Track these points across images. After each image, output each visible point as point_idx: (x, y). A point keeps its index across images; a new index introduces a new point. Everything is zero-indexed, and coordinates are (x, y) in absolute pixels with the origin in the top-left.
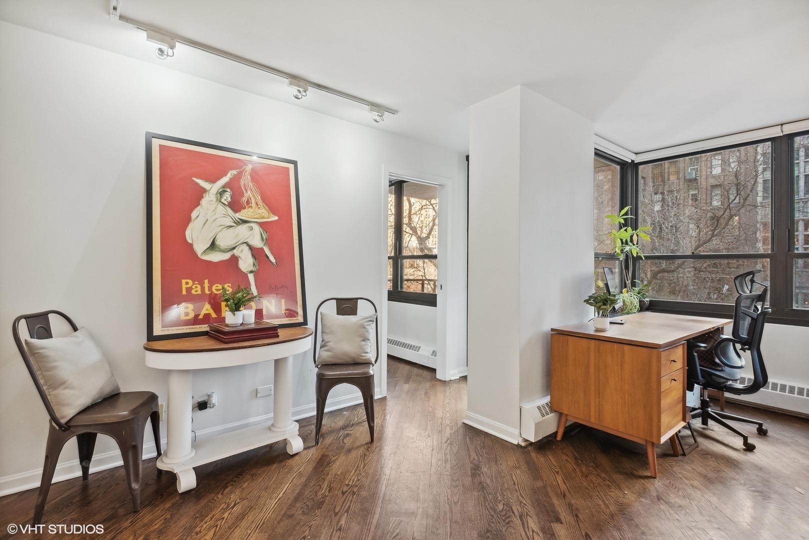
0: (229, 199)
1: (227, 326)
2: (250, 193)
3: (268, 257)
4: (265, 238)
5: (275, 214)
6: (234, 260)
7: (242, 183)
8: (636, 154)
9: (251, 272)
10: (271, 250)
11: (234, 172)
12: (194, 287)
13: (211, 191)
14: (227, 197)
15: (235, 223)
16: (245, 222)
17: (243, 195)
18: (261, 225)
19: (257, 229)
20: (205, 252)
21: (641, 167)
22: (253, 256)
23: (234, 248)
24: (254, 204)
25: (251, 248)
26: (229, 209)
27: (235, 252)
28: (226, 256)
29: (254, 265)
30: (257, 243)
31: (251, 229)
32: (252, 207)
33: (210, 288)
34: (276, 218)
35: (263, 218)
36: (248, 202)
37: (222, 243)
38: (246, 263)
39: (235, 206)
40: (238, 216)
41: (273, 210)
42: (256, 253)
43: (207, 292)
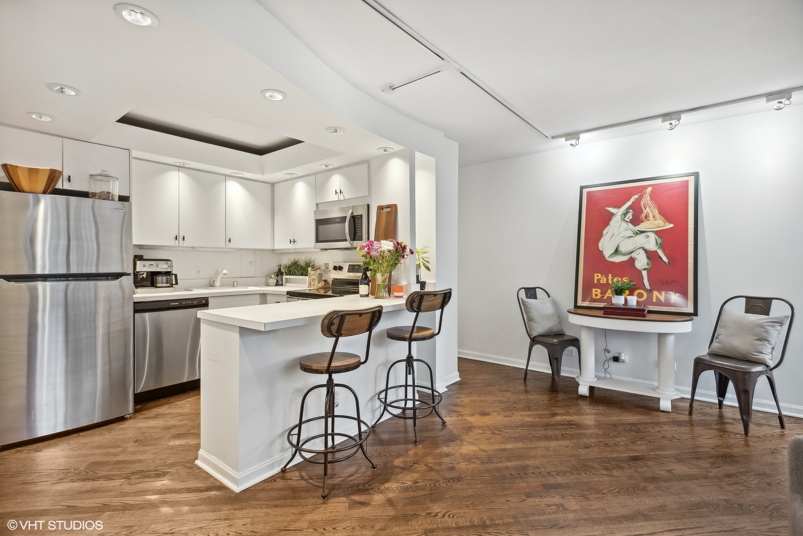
0: (631, 217)
1: (613, 304)
2: (650, 209)
3: (661, 258)
4: (659, 243)
5: (670, 222)
6: (632, 261)
7: (642, 203)
9: (645, 269)
10: (664, 251)
11: (636, 196)
12: (601, 279)
13: (618, 214)
14: (630, 216)
15: (634, 234)
16: (642, 232)
17: (642, 212)
18: (656, 233)
19: (653, 236)
20: (611, 256)
22: (648, 257)
23: (632, 252)
24: (651, 217)
25: (646, 251)
26: (630, 225)
27: (633, 255)
28: (626, 258)
29: (648, 264)
30: (652, 246)
31: (648, 236)
32: (649, 220)
33: (612, 280)
34: (672, 225)
35: (659, 227)
36: (646, 217)
37: (623, 249)
38: (642, 262)
39: (636, 221)
40: (637, 228)
41: (668, 218)
42: (650, 255)
43: (610, 282)
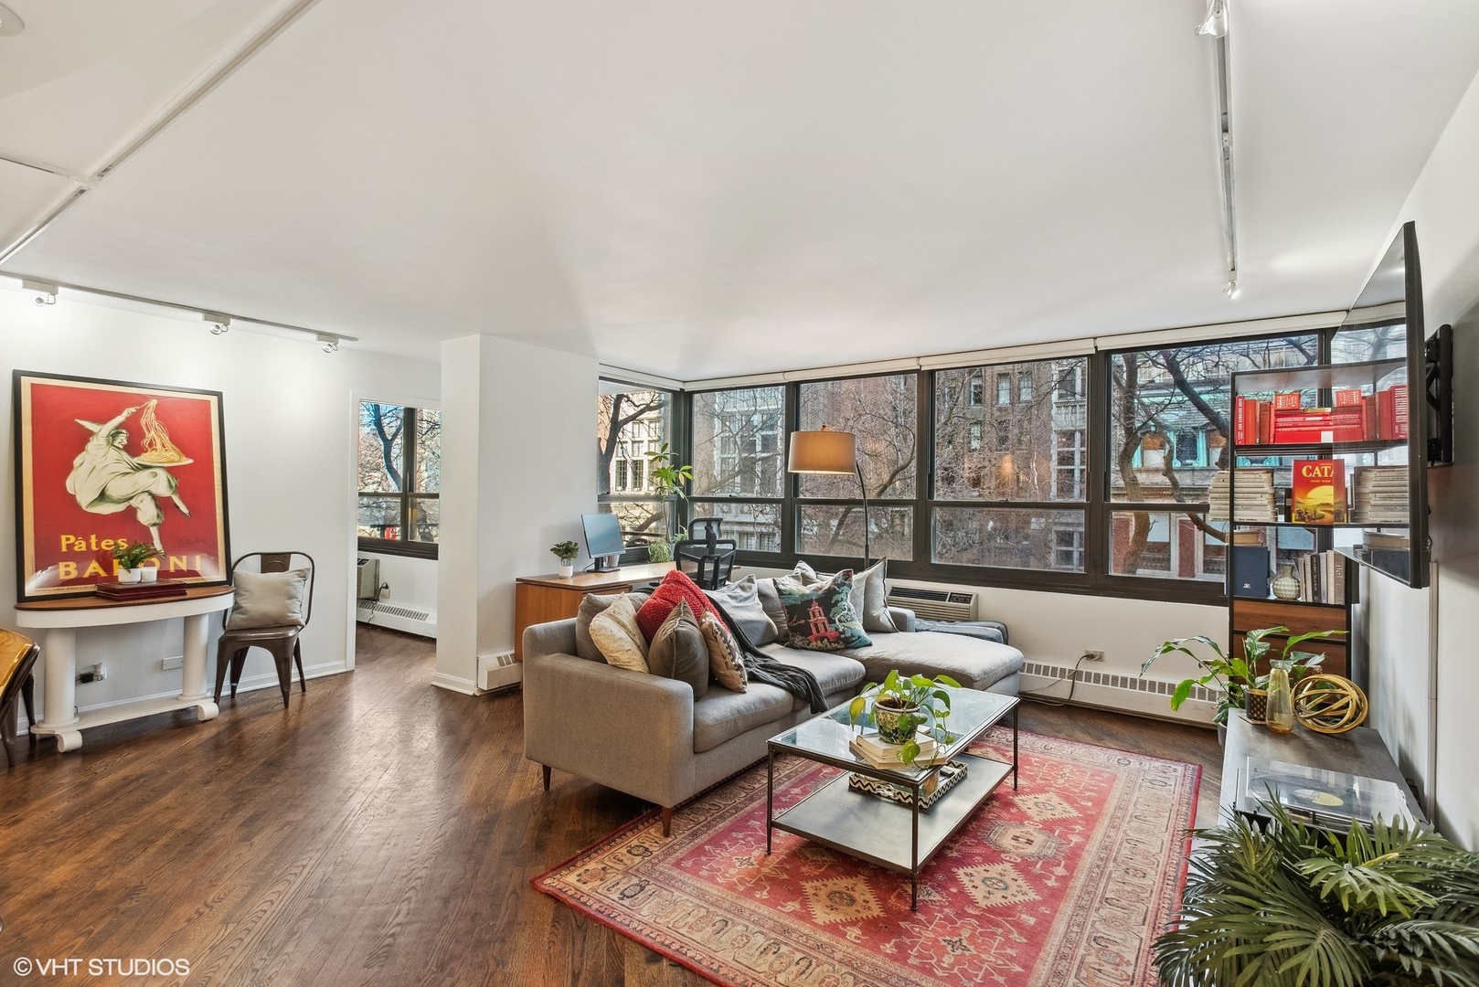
0: (125, 442)
1: (121, 584)
2: (154, 433)
3: (178, 507)
4: (174, 485)
5: (188, 456)
6: (132, 511)
7: (143, 422)
8: (684, 382)
9: (154, 525)
10: (182, 498)
11: (133, 410)
12: (76, 543)
13: (100, 434)
14: (122, 439)
15: (133, 469)
16: (146, 467)
17: (142, 436)
18: (170, 470)
19: (163, 475)
20: (91, 504)
21: (696, 396)
22: (157, 506)
23: (131, 498)
24: (159, 446)
25: (155, 497)
26: (124, 454)
27: (132, 502)
28: (120, 508)
29: (158, 516)
30: (163, 489)
31: (155, 475)
32: (156, 450)
33: (98, 544)
34: (191, 461)
35: (172, 462)
36: (151, 444)
37: (113, 492)
38: (147, 514)
39: (134, 448)
40: (137, 460)
41: (184, 450)
42: (162, 503)
43: (94, 548)
